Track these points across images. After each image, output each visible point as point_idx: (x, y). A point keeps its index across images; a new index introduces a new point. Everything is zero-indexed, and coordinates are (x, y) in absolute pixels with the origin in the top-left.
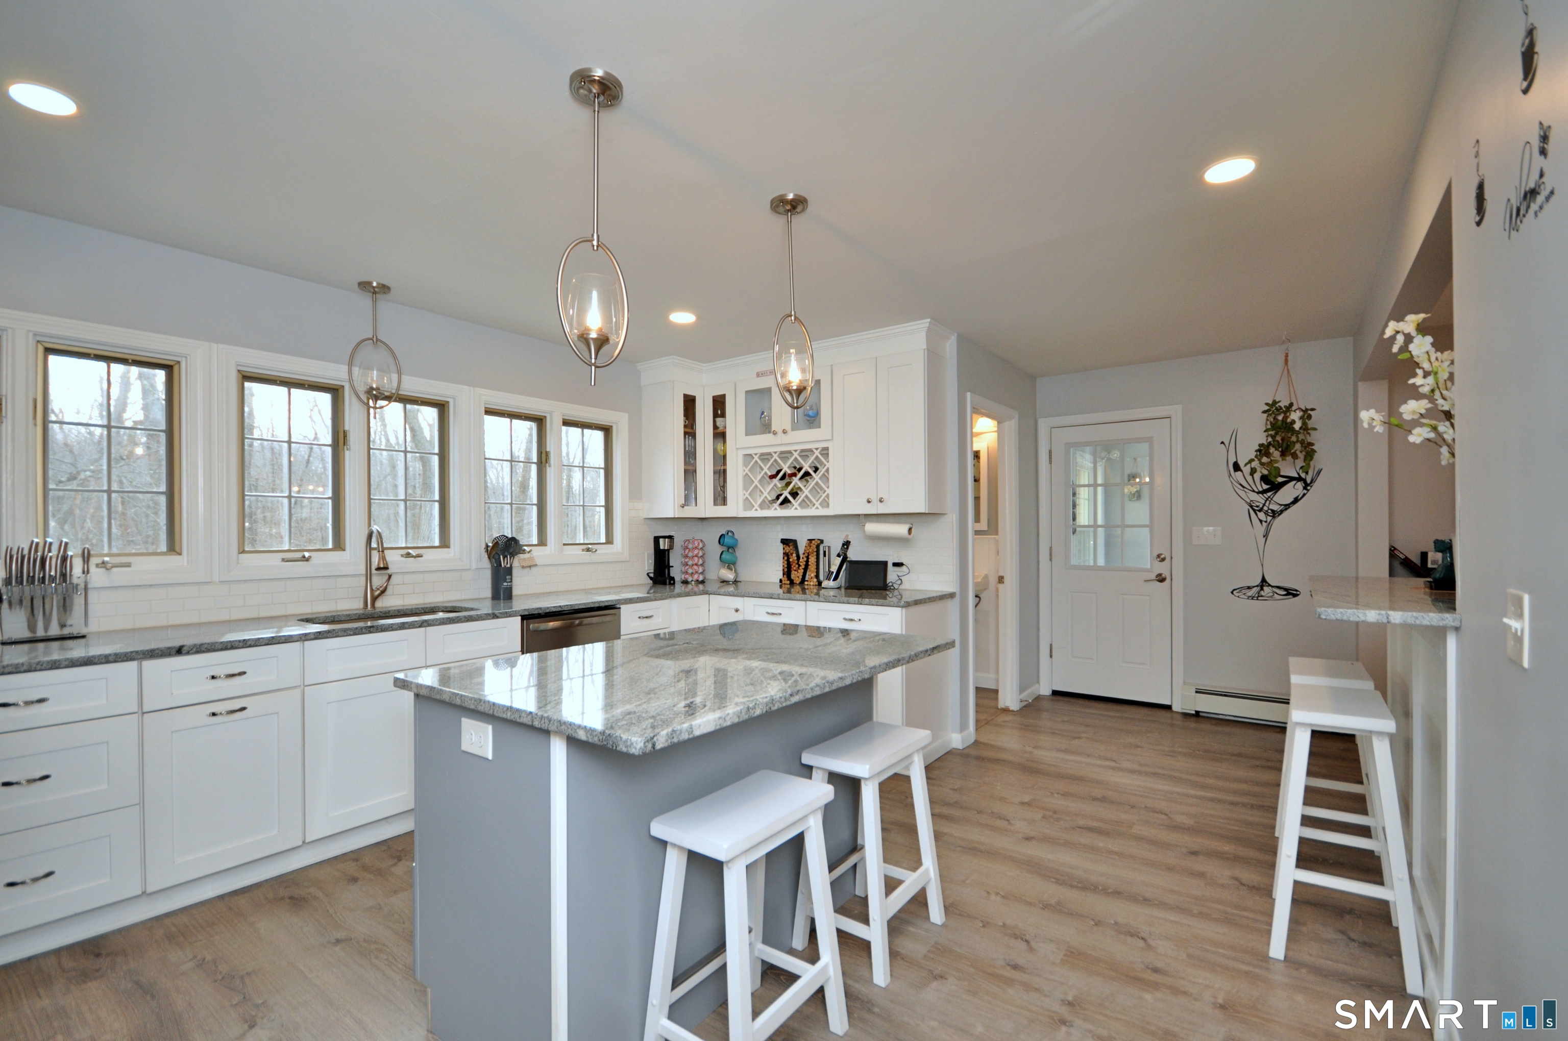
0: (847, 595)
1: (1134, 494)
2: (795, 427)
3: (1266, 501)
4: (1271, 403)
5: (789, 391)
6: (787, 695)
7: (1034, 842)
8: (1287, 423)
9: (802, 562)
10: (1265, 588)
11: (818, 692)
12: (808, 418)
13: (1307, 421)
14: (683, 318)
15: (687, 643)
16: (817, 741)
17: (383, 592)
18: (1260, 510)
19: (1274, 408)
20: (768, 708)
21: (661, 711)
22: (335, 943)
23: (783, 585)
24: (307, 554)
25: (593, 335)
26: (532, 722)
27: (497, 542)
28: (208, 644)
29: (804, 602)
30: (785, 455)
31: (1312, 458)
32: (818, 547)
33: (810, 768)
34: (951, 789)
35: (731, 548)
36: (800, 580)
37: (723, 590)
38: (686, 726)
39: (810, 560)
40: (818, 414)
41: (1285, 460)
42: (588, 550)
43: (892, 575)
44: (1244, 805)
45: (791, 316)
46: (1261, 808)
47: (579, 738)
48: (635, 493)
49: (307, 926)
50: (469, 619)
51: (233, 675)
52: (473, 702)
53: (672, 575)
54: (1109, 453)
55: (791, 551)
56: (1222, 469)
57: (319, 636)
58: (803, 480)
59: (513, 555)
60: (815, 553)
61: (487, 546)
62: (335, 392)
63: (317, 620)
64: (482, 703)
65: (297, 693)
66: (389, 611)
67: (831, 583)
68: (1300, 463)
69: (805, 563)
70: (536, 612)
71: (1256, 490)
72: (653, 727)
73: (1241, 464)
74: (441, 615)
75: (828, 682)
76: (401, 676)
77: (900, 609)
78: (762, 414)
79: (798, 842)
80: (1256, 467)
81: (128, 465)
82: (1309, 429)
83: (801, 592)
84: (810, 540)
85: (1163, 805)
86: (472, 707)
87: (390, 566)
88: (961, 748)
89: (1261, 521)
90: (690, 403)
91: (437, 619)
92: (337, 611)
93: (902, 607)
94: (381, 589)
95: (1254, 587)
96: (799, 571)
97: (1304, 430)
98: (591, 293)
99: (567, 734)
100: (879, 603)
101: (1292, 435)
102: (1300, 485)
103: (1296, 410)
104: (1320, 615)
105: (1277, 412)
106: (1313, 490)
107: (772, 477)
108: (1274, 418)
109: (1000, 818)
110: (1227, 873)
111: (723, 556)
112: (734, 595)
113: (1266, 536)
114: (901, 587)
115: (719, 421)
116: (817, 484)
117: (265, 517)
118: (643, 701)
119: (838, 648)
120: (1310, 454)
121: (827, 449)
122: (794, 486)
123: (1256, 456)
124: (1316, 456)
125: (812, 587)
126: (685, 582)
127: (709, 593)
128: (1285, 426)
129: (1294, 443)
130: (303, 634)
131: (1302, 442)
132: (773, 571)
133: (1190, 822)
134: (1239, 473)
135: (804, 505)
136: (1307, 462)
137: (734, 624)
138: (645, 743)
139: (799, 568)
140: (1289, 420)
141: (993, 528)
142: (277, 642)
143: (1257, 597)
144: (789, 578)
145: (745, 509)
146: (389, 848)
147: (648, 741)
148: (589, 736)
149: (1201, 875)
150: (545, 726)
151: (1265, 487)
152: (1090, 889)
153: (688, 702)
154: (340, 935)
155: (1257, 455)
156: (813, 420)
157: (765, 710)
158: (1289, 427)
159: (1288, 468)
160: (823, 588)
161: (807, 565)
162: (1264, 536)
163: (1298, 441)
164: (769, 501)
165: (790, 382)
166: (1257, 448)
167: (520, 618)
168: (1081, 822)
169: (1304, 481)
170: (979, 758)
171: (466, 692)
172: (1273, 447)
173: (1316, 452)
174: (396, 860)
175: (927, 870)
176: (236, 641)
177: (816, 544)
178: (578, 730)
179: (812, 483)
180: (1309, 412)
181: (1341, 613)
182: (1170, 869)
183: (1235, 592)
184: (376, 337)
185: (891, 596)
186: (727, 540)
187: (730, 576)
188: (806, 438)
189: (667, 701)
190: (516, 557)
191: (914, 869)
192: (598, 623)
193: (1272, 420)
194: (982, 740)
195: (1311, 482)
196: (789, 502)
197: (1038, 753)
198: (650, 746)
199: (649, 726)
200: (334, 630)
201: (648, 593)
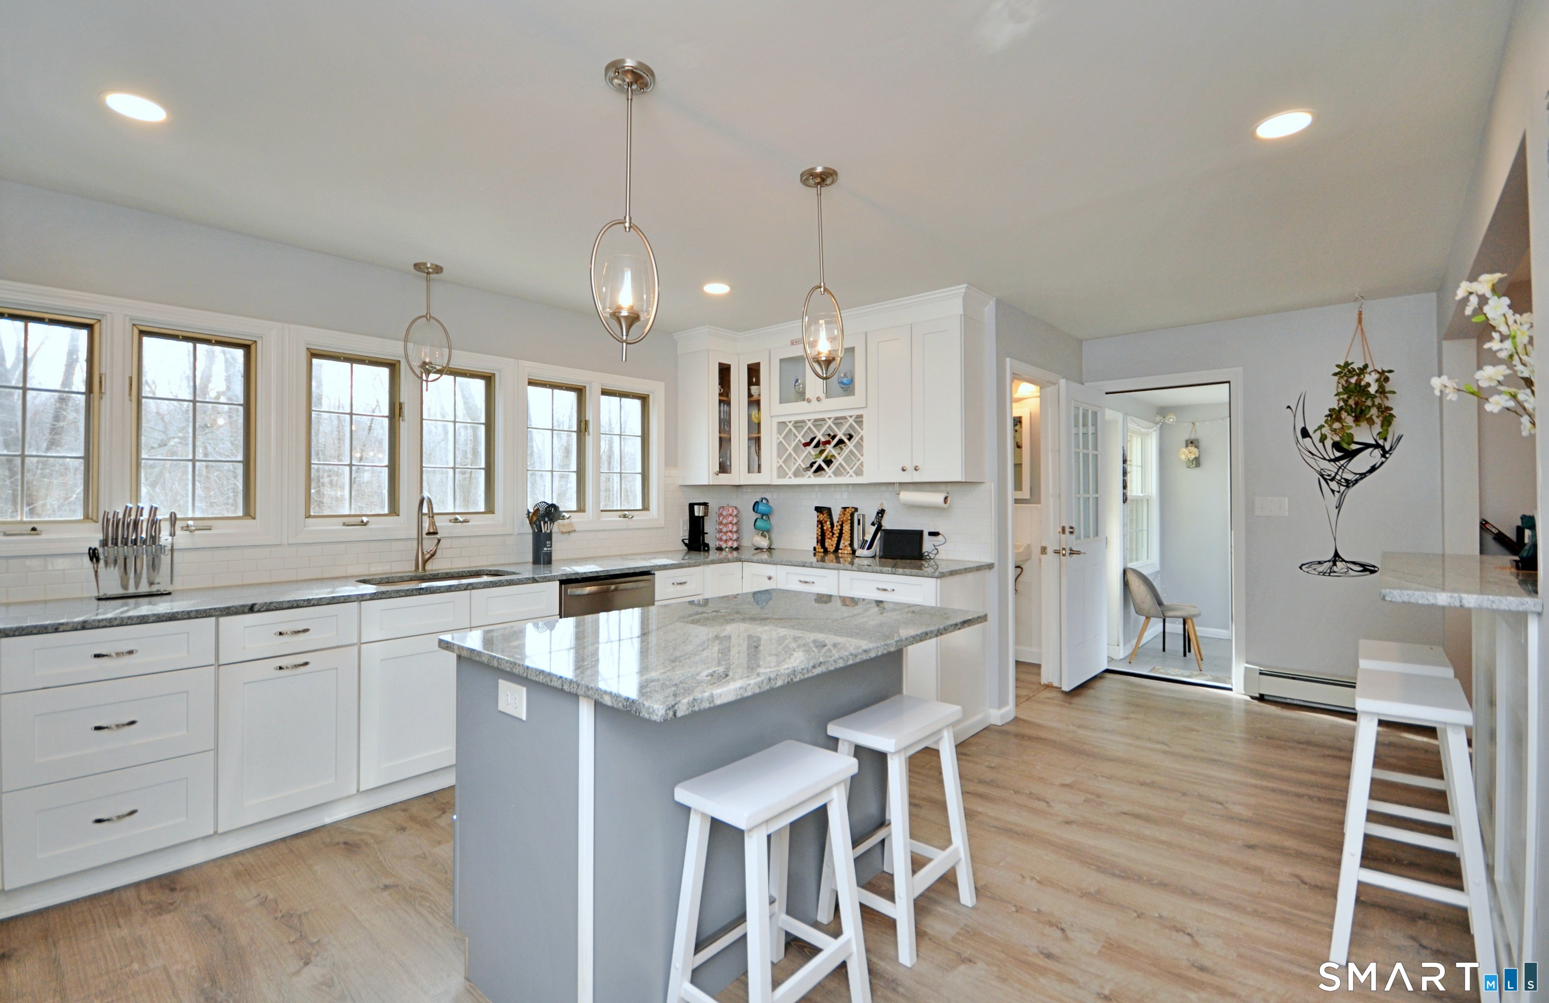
0: (881, 565)
1: (1192, 461)
2: (828, 395)
3: (1338, 470)
4: (1342, 364)
5: (818, 362)
6: (809, 667)
7: (1074, 826)
8: (1361, 387)
9: (836, 530)
10: (1338, 563)
11: (841, 664)
12: (843, 386)
13: (1384, 383)
14: (717, 289)
15: (716, 612)
16: (843, 713)
17: (433, 555)
18: (1333, 479)
19: (1346, 370)
20: (789, 679)
21: (684, 680)
22: (384, 888)
23: (817, 554)
24: (365, 519)
25: (624, 313)
26: (562, 686)
27: (538, 509)
28: (277, 602)
29: (836, 571)
30: (818, 423)
31: (1390, 424)
32: (852, 515)
33: (836, 740)
34: (988, 767)
35: (766, 516)
36: (834, 549)
37: (755, 558)
38: (706, 694)
39: (844, 528)
40: (852, 381)
41: (1359, 426)
42: (625, 516)
43: (928, 544)
44: (1311, 798)
45: (820, 287)
46: (1329, 801)
47: (605, 703)
48: (672, 459)
49: (359, 871)
50: (511, 583)
51: (299, 632)
52: (508, 664)
53: (706, 541)
54: (1164, 417)
55: (826, 519)
56: (1290, 436)
57: (374, 597)
58: (838, 447)
59: (552, 521)
60: (849, 522)
61: (529, 512)
62: (393, 366)
63: (373, 581)
64: (517, 666)
65: (356, 648)
66: (438, 574)
67: (865, 552)
68: (1377, 428)
69: (838, 531)
70: (574, 577)
71: (1328, 458)
72: (675, 695)
73: (1311, 432)
74: (485, 579)
75: (851, 655)
76: (447, 637)
77: (935, 579)
78: (796, 382)
79: (821, 815)
80: (1326, 433)
81: (212, 432)
82: (1386, 393)
83: (835, 561)
84: (845, 508)
85: (1220, 794)
86: (508, 669)
87: (439, 531)
88: (1000, 724)
89: (1333, 491)
90: (724, 372)
91: (481, 582)
92: (391, 573)
93: (937, 578)
94: (431, 553)
95: (1325, 562)
96: (833, 539)
97: (1381, 393)
98: (623, 273)
99: (594, 699)
100: (913, 573)
101: (1367, 399)
102: (1377, 453)
103: (1372, 371)
104: (1384, 597)
105: (1350, 375)
106: (1392, 458)
107: (806, 445)
108: (1347, 381)
109: (1039, 799)
110: (1287, 870)
111: (757, 523)
112: (767, 563)
113: (1339, 507)
114: (937, 557)
115: (754, 389)
116: (851, 452)
117: (331, 480)
118: (668, 669)
119: (865, 619)
120: (1388, 419)
121: (861, 416)
122: (829, 453)
123: (1326, 422)
124: (1395, 422)
125: (846, 555)
126: (720, 549)
127: (743, 560)
128: (1358, 389)
129: (1369, 407)
130: (360, 595)
131: (1379, 407)
132: (808, 539)
133: (1247, 813)
134: (1308, 439)
135: (837, 473)
136: (1384, 428)
137: (767, 592)
138: (666, 711)
139: (832, 536)
140: (1363, 383)
141: (1035, 497)
142: (336, 602)
143: (1329, 573)
144: (823, 546)
145: (779, 477)
146: (434, 799)
147: (669, 709)
148: (614, 701)
149: (1258, 871)
150: (574, 690)
151: (1338, 454)
152: (1134, 879)
153: (710, 671)
154: (388, 881)
155: (1327, 420)
156: (848, 387)
157: (786, 681)
158: (1363, 391)
159: (1363, 434)
160: (857, 557)
161: (841, 533)
162: (1337, 508)
163: (1373, 405)
164: (803, 469)
165: (819, 353)
166: (1328, 413)
167: (558, 582)
168: (1126, 808)
169: (1383, 448)
170: (1018, 736)
171: (502, 655)
172: (1346, 411)
173: (1395, 417)
174: (440, 812)
175: (957, 850)
176: (301, 600)
177: (850, 512)
178: (604, 696)
179: (846, 451)
180: (1387, 374)
181: (1408, 595)
182: (1222, 862)
183: (1303, 567)
184: (430, 314)
185: (926, 565)
186: (761, 508)
187: (764, 543)
188: (839, 405)
189: (691, 670)
190: (555, 523)
191: (943, 848)
192: (633, 589)
193: (1344, 383)
194: (1022, 717)
195: (1391, 449)
196: (823, 469)
197: (1081, 732)
198: (671, 713)
199: (671, 694)
200: (388, 591)
201: (683, 559)
